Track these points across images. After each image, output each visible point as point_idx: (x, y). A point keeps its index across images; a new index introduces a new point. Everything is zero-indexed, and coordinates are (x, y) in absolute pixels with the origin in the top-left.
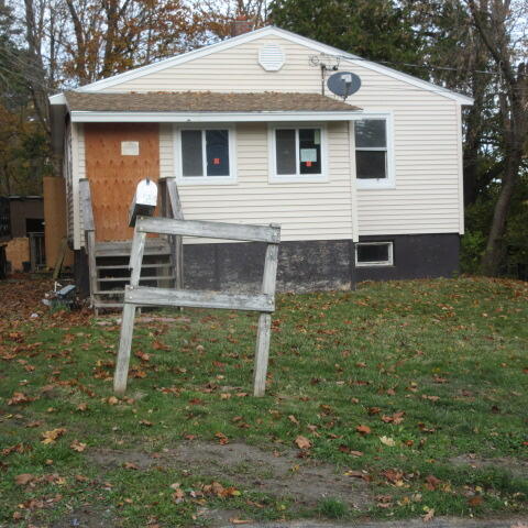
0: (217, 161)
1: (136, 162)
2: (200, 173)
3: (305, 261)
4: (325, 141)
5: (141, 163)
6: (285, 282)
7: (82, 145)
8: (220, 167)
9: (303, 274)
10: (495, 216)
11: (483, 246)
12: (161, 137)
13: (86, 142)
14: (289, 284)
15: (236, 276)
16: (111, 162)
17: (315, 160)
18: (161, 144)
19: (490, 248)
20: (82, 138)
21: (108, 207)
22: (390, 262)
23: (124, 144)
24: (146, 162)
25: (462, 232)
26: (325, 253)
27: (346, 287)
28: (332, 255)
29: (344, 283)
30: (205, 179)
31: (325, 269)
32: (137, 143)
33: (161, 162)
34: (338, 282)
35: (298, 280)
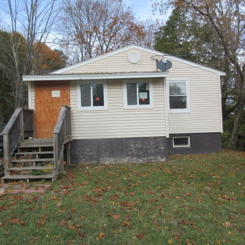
0: (98, 99)
1: (58, 100)
2: (90, 105)
3: (142, 147)
4: (151, 89)
5: (61, 100)
6: (132, 158)
7: (33, 93)
8: (99, 102)
9: (141, 153)
10: (234, 125)
11: (230, 137)
12: (71, 88)
13: (35, 91)
14: (134, 158)
15: (108, 154)
16: (47, 100)
17: (146, 98)
18: (71, 91)
19: (233, 137)
20: (33, 90)
21: (45, 122)
22: (189, 146)
23: (53, 92)
24: (63, 100)
25: (222, 132)
26: (152, 143)
27: (163, 160)
28: (156, 144)
29: (162, 158)
30: (92, 108)
31: (153, 151)
32: (59, 91)
33: (71, 100)
34: (159, 158)
35: (139, 156)
